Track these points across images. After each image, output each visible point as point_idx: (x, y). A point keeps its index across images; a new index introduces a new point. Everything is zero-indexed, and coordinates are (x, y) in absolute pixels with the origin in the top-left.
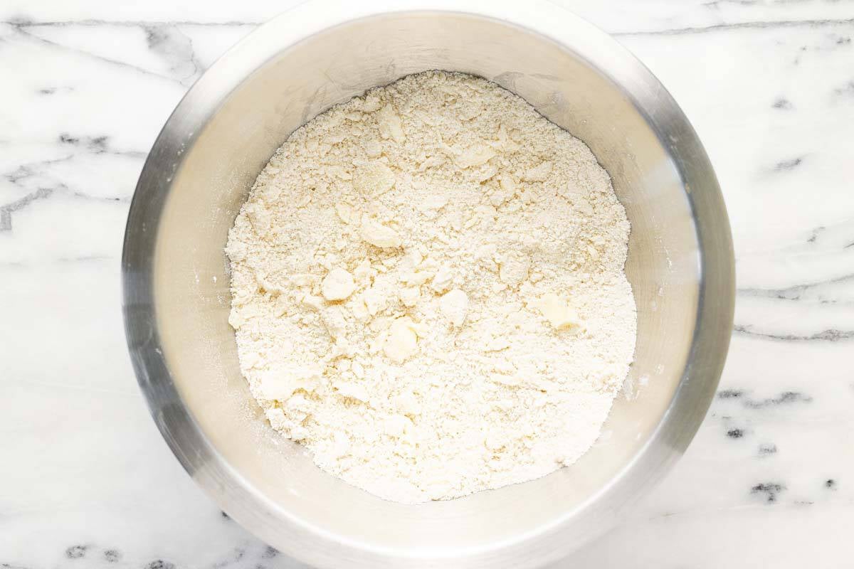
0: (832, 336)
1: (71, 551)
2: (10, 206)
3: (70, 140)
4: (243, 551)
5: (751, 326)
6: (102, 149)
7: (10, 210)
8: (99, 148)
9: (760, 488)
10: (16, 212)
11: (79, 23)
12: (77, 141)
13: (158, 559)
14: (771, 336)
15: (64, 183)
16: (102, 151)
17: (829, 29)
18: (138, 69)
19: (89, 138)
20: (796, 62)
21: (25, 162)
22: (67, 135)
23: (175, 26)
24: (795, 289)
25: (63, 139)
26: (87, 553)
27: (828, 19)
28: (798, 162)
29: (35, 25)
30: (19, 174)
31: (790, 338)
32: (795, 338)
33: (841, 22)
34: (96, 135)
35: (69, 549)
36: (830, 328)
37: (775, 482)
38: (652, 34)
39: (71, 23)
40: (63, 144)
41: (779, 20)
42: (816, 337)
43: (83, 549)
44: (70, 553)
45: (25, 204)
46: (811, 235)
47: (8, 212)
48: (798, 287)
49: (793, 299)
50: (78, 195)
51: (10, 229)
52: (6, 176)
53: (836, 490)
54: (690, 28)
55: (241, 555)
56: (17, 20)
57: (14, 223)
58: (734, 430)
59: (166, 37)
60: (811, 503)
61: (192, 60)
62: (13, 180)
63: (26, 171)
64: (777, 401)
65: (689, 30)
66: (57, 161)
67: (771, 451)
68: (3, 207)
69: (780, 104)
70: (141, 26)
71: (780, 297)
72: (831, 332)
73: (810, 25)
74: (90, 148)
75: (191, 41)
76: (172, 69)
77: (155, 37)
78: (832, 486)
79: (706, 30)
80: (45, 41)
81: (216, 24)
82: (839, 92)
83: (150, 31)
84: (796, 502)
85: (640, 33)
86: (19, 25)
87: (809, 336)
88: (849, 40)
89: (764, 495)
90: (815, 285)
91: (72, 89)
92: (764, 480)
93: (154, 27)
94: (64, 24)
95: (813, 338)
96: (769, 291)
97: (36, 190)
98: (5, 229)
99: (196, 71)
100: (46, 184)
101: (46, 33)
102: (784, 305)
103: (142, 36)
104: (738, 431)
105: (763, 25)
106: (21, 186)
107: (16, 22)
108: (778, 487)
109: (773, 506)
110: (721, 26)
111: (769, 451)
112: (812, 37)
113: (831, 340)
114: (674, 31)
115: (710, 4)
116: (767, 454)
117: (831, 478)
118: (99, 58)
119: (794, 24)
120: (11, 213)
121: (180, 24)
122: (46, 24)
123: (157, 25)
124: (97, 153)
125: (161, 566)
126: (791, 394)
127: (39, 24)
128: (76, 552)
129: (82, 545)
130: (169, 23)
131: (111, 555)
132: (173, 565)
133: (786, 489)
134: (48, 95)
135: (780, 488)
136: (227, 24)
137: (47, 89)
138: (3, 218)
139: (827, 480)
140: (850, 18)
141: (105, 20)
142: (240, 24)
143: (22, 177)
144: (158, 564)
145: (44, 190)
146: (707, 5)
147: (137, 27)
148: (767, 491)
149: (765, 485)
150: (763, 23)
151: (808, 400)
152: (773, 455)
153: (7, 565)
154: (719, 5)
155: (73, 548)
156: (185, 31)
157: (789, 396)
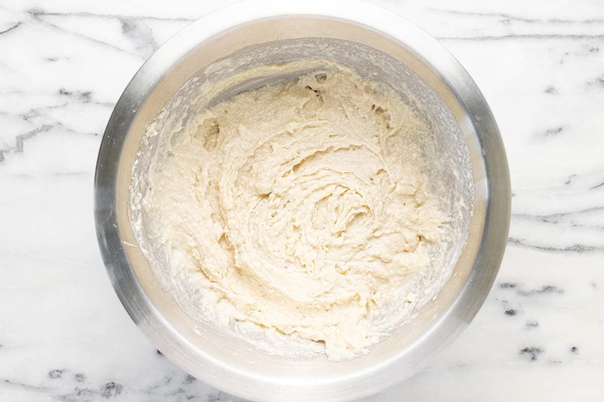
0: (579, 249)
2: (23, 135)
3: (66, 93)
4: (170, 378)
5: (524, 239)
6: (87, 100)
7: (23, 139)
8: (85, 99)
9: (526, 350)
10: (27, 140)
11: (76, 15)
12: (71, 94)
13: (111, 381)
14: (538, 247)
15: (60, 122)
16: (87, 102)
17: (585, 41)
18: (115, 47)
19: (79, 92)
20: (562, 63)
21: (34, 107)
22: (64, 90)
23: (141, 19)
24: (555, 216)
25: (61, 92)
26: (63, 375)
27: (584, 34)
28: (560, 130)
29: (46, 14)
30: (30, 115)
31: (550, 249)
32: (554, 249)
33: (593, 37)
34: (84, 91)
35: (51, 372)
36: (578, 244)
37: (537, 346)
38: (464, 39)
39: (71, 14)
40: (61, 96)
41: (551, 34)
42: (568, 249)
43: (60, 372)
44: (51, 375)
45: (33, 134)
46: (567, 180)
47: (21, 140)
48: (557, 215)
49: (554, 223)
50: (70, 130)
51: (22, 151)
52: (20, 115)
53: (578, 354)
54: (490, 37)
55: (169, 381)
56: (35, 11)
57: (24, 147)
58: (510, 310)
59: (135, 27)
60: (560, 362)
61: (152, 43)
62: (26, 118)
63: (35, 113)
64: (540, 291)
65: (490, 38)
66: (57, 107)
67: (535, 326)
68: (18, 136)
69: (549, 91)
70: (118, 18)
71: (544, 221)
72: (578, 246)
73: (572, 38)
74: (79, 99)
75: (151, 30)
76: (138, 48)
77: (127, 26)
78: (576, 352)
79: (502, 38)
80: (52, 25)
81: (169, 19)
82: (589, 84)
83: (124, 22)
84: (550, 361)
85: (457, 38)
86: (35, 14)
87: (564, 248)
88: (598, 49)
89: (528, 355)
90: (569, 214)
91: (69, 59)
92: (529, 345)
93: (127, 20)
94: (66, 15)
95: (566, 250)
96: (538, 217)
97: (41, 126)
98: (19, 151)
100: (48, 122)
101: (54, 20)
102: (548, 227)
103: (118, 25)
104: (512, 310)
105: (539, 37)
106: (31, 122)
107: (33, 12)
108: (538, 351)
109: (535, 363)
110: (511, 36)
111: (533, 325)
112: (573, 46)
113: (578, 251)
114: (480, 38)
115: (505, 21)
116: (532, 327)
117: (575, 346)
118: (89, 38)
119: (561, 37)
120: (23, 141)
121: (145, 18)
122: (54, 14)
123: (129, 18)
124: (84, 103)
125: (114, 386)
126: (550, 287)
127: (49, 14)
128: (56, 374)
129: (60, 369)
130: (137, 17)
131: (79, 377)
132: (121, 386)
133: (544, 352)
134: (53, 62)
135: (540, 351)
136: (177, 20)
137: (52, 58)
138: (18, 144)
139: (572, 347)
140: (599, 35)
141: (94, 13)
142: (186, 20)
143: (32, 116)
144: (111, 385)
145: (46, 126)
146: (503, 21)
147: (116, 19)
148: (531, 353)
149: (530, 349)
150: (540, 35)
151: (561, 292)
152: (537, 328)
153: (7, 381)
154: (511, 22)
155: (54, 371)
156: (148, 23)
157: (548, 289)
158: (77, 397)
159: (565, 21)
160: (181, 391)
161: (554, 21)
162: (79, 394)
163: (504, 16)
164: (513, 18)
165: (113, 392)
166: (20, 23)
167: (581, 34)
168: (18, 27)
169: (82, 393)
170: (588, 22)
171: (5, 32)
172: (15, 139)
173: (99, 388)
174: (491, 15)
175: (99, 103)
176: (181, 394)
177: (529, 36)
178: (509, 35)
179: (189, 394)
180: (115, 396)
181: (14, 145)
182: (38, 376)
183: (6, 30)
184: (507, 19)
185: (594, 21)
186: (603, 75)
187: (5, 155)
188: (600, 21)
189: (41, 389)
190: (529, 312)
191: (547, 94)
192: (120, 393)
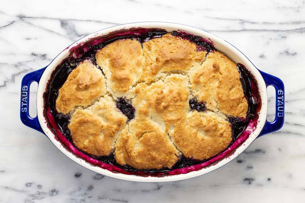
1: (27, 184)
2: (15, 74)
3: (35, 55)
6: (44, 58)
7: (15, 76)
8: (43, 58)
9: (246, 179)
11: (40, 18)
12: (37, 55)
15: (32, 68)
16: (45, 59)
17: (279, 33)
18: (57, 33)
19: (41, 54)
20: (268, 43)
21: (20, 61)
22: (34, 53)
25: (32, 54)
26: (32, 185)
27: (280, 30)
30: (18, 65)
33: (283, 31)
34: (43, 54)
37: (252, 178)
38: (222, 31)
39: (37, 17)
40: (32, 56)
41: (263, 29)
43: (31, 184)
44: (27, 185)
45: (19, 74)
46: (269, 99)
47: (14, 76)
51: (14, 82)
52: (14, 65)
53: (271, 182)
54: (234, 30)
55: (80, 189)
56: (21, 16)
57: (15, 80)
58: (239, 160)
59: (67, 24)
60: (262, 185)
61: (74, 31)
62: (16, 66)
63: (20, 64)
64: (254, 152)
66: (30, 61)
67: (251, 168)
68: (12, 75)
70: (59, 20)
73: (273, 31)
74: (41, 58)
75: (74, 25)
76: (68, 34)
77: (63, 23)
78: (270, 180)
79: (239, 31)
80: (29, 23)
81: (83, 20)
82: (281, 53)
83: (62, 21)
84: (258, 185)
85: (218, 31)
86: (21, 18)
88: (286, 37)
89: (247, 182)
91: (36, 39)
92: (248, 177)
93: (63, 20)
94: (35, 18)
97: (23, 70)
99: (75, 35)
100: (26, 68)
101: (29, 20)
103: (58, 23)
104: (241, 161)
105: (257, 31)
106: (18, 68)
108: (252, 180)
109: (250, 186)
110: (244, 30)
111: (250, 167)
112: (274, 35)
114: (229, 31)
115: (242, 23)
116: (250, 169)
117: (269, 178)
118: (45, 29)
119: (268, 31)
120: (15, 77)
121: (71, 20)
122: (29, 17)
123: (64, 20)
124: (43, 59)
125: (55, 191)
127: (27, 17)
128: (29, 185)
129: (31, 183)
130: (68, 19)
131: (39, 186)
132: (58, 191)
133: (255, 180)
134: (29, 40)
135: (253, 180)
136: (86, 21)
137: (28, 38)
138: (12, 78)
139: (268, 178)
140: (287, 30)
141: (48, 17)
142: (91, 21)
143: (19, 65)
144: (54, 190)
145: (25, 70)
146: (240, 23)
147: (58, 20)
148: (249, 181)
149: (248, 179)
150: (258, 30)
151: (264, 152)
152: (251, 169)
153: (7, 187)
154: (244, 23)
155: (28, 183)
156: (73, 22)
157: (258, 151)
158: (38, 196)
159: (270, 23)
160: (85, 194)
161: (265, 23)
162: (39, 194)
163: (241, 20)
164: (245, 21)
165: (55, 193)
166: (14, 22)
167: (278, 29)
168: (13, 23)
170: (281, 23)
171: (7, 26)
172: (11, 76)
173: (48, 192)
174: (235, 20)
175: (49, 60)
176: (86, 195)
177: (253, 30)
178: (243, 29)
179: (89, 196)
180: (55, 195)
181: (11, 79)
182: (20, 185)
183: (7, 25)
184: (242, 22)
185: (285, 23)
186: (288, 49)
187: (6, 83)
188: (287, 23)
189: (22, 191)
190: (249, 162)
191: (261, 58)
192: (58, 194)
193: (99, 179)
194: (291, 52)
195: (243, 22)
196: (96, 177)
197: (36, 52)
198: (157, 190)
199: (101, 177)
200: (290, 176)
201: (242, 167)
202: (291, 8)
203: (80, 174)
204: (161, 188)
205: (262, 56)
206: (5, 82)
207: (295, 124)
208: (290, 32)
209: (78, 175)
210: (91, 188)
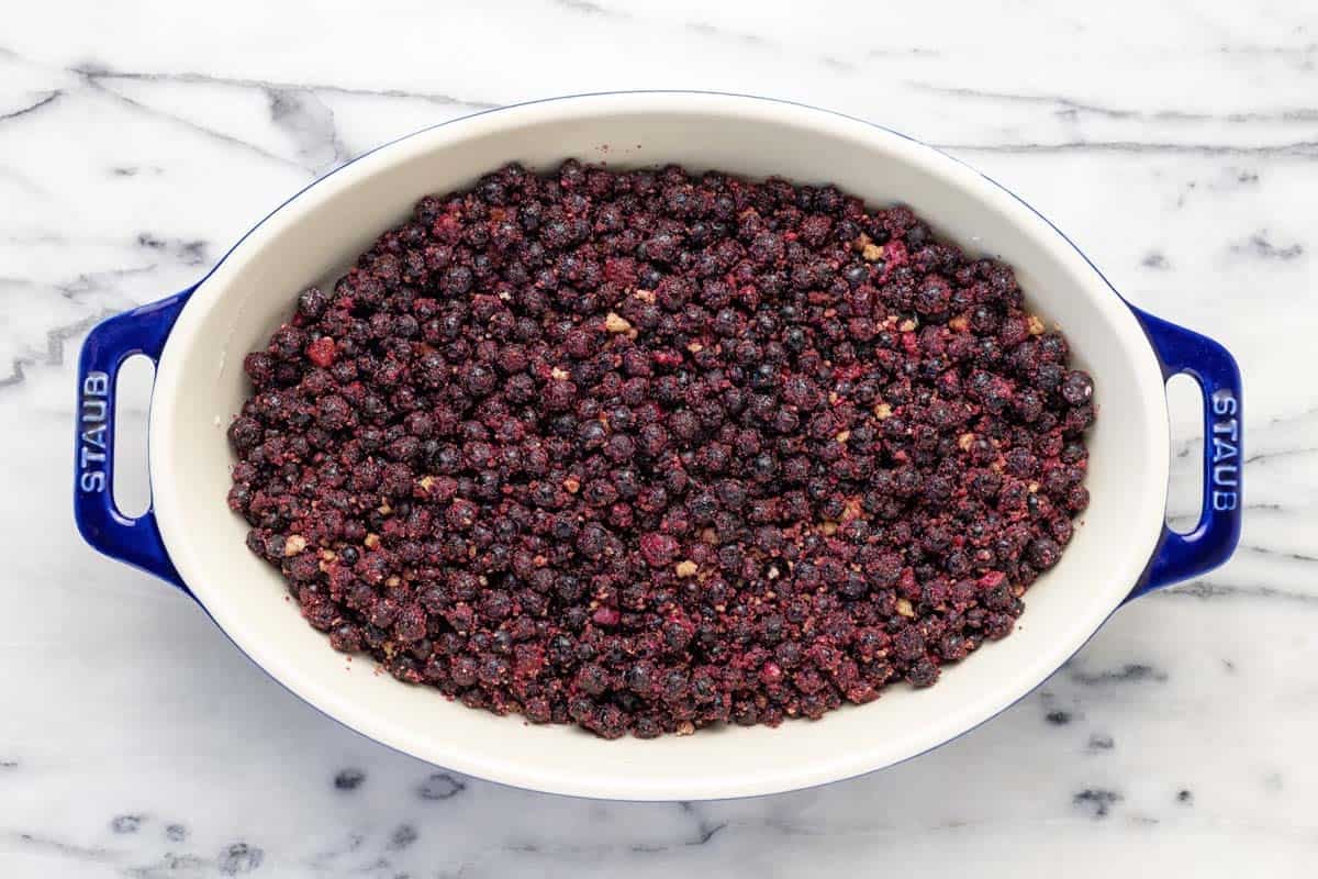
0: (1202, 590)
1: (120, 822)
2: (63, 329)
3: (153, 244)
4: (361, 837)
6: (198, 259)
7: (62, 337)
8: (191, 257)
9: (1086, 796)
10: (69, 340)
11: (175, 78)
12: (163, 244)
13: (240, 842)
16: (197, 262)
17: (1228, 160)
18: (255, 148)
19: (179, 241)
20: (1180, 203)
21: (86, 272)
22: (149, 236)
25: (142, 241)
26: (142, 827)
27: (1228, 145)
29: (112, 76)
30: (77, 287)
33: (1246, 151)
34: (191, 240)
35: (117, 820)
37: (1109, 787)
38: (982, 149)
39: (163, 77)
40: (142, 248)
41: (1161, 143)
42: (1179, 591)
43: (137, 820)
44: (117, 825)
45: (83, 328)
46: (1183, 448)
47: (58, 339)
51: (60, 363)
52: (58, 288)
53: (1192, 806)
54: (1035, 146)
55: (357, 843)
56: (87, 66)
57: (66, 355)
58: (1056, 712)
59: (297, 106)
60: (1155, 822)
61: (333, 142)
62: (69, 294)
63: (88, 283)
64: (1118, 676)
65: (1034, 148)
66: (133, 272)
67: (1106, 746)
68: (53, 332)
70: (262, 88)
72: (1200, 585)
73: (1203, 151)
74: (180, 256)
75: (332, 114)
76: (304, 152)
77: (282, 105)
78: (1188, 801)
79: (1057, 149)
80: (126, 100)
81: (370, 93)
82: (1236, 249)
83: (275, 96)
84: (1135, 819)
85: (966, 147)
86: (90, 75)
88: (1255, 178)
89: (1091, 806)
90: (1184, 517)
91: (159, 171)
92: (1092, 785)
93: (282, 92)
94: (154, 78)
95: (1175, 592)
97: (100, 311)
98: (53, 363)
99: (336, 158)
100: (114, 304)
101: (129, 88)
103: (262, 102)
104: (1061, 714)
105: (1136, 148)
106: (80, 303)
107: (85, 70)
108: (1112, 797)
109: (1104, 823)
110: (1079, 146)
111: (1102, 744)
112: (1205, 168)
113: (1199, 595)
114: (1013, 147)
115: (1066, 112)
116: (1099, 749)
118: (201, 129)
119: (1181, 149)
120: (63, 341)
121: (318, 88)
122: (129, 76)
123: (285, 88)
124: (191, 264)
125: (245, 852)
126: (1139, 667)
127: (118, 76)
128: (125, 824)
129: (135, 815)
130: (303, 86)
131: (175, 831)
132: (260, 850)
133: (1122, 798)
134: (126, 177)
135: (1114, 798)
136: (384, 94)
137: (125, 167)
138: (52, 347)
139: (1184, 789)
140: (1259, 145)
141: (213, 76)
142: (403, 95)
143: (82, 291)
144: (240, 849)
146: (1062, 114)
147: (258, 90)
148: (1096, 801)
149: (1094, 793)
150: (1138, 145)
151: (1162, 678)
152: (1110, 751)
153: (27, 837)
154: (1080, 115)
155: (122, 819)
156: (326, 100)
157: (1136, 672)
158: (170, 873)
159: (1191, 117)
160: (382, 863)
161: (1167, 116)
162: (174, 866)
163: (1065, 102)
164: (1083, 108)
165: (244, 862)
166: (57, 93)
167: (1223, 144)
168: (54, 103)
169: (180, 864)
170: (1238, 119)
171: (26, 111)
172: (47, 337)
173: (215, 855)
174: (1039, 100)
176: (383, 870)
178: (1074, 142)
179: (398, 872)
180: (248, 871)
181: (45, 350)
182: (90, 826)
183: (28, 106)
184: (1070, 109)
185: (1251, 116)
186: (1264, 231)
187: (24, 370)
188: (1263, 118)
189: (96, 854)
190: (1096, 718)
191: (1148, 268)
192: (257, 865)
193: (443, 797)
194: (1276, 242)
195: (1072, 112)
196: (429, 787)
197: (158, 230)
198: (697, 843)
199: (453, 788)
200: (1274, 781)
201: (1067, 741)
202: (1278, 50)
203: (355, 776)
204: (716, 834)
205: (1154, 261)
206: (18, 364)
207: (1297, 557)
208: (1272, 157)
209: (346, 782)
210: (405, 837)
